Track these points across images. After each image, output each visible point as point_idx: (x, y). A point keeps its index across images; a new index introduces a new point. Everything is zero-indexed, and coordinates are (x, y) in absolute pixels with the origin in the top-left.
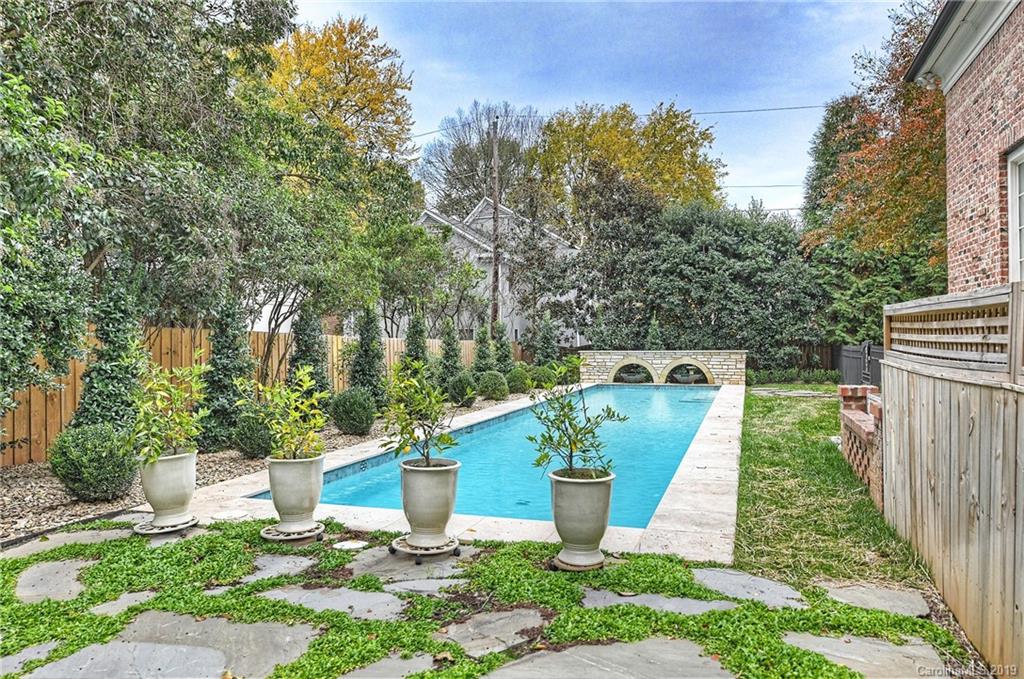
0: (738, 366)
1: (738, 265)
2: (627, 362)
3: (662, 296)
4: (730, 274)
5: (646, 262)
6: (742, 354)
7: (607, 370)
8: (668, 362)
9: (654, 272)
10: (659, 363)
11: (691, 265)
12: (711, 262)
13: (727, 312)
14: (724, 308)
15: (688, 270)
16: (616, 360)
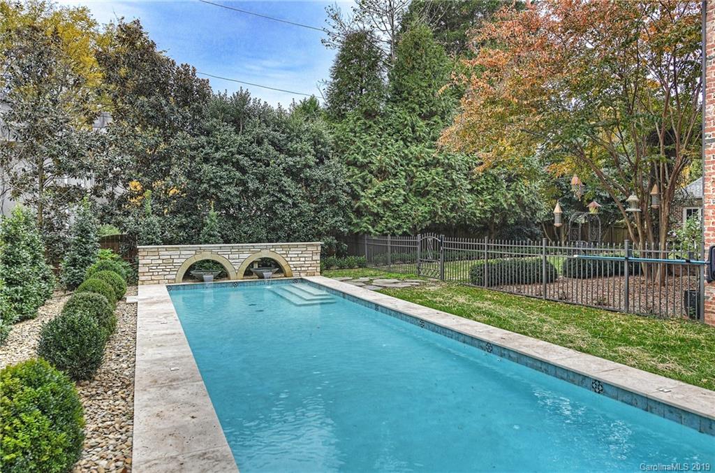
0: (314, 258)
1: (290, 161)
2: (199, 258)
3: (217, 186)
4: (284, 169)
5: (195, 149)
6: (317, 246)
7: (176, 268)
8: (246, 256)
9: (206, 160)
10: (237, 257)
11: (246, 155)
12: (266, 156)
13: (281, 204)
14: (280, 200)
15: (245, 161)
16: (186, 255)
